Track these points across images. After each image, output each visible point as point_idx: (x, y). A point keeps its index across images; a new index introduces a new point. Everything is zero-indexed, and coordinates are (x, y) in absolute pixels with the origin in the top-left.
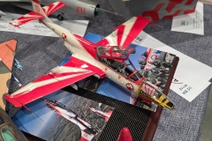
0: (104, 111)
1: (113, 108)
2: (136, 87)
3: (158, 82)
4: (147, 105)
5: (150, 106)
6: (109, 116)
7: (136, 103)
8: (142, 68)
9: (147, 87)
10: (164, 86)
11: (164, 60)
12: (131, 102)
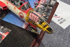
0: (3, 32)
1: (10, 31)
2: (25, 15)
3: (44, 15)
4: (34, 29)
5: (36, 30)
6: (5, 36)
7: (27, 28)
8: (35, 7)
9: (33, 15)
10: (48, 17)
11: (50, 3)
12: (24, 27)
